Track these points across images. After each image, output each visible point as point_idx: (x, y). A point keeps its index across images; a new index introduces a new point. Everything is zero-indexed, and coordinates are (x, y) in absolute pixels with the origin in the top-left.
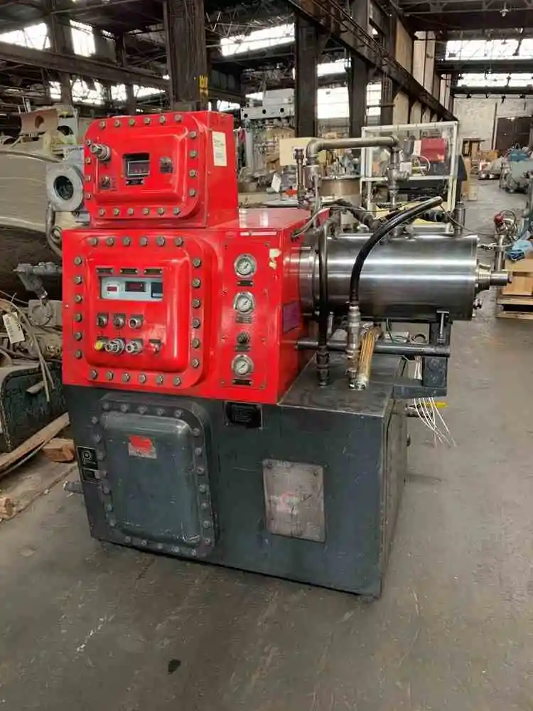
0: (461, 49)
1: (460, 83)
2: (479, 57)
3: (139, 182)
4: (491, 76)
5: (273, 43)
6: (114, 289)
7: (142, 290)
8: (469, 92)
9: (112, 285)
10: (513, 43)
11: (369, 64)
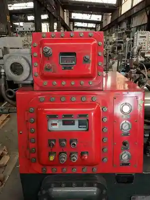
0: (76, 16)
1: (75, 25)
2: (80, 18)
3: (70, 68)
4: (84, 24)
5: (22, 8)
6: (56, 124)
7: (73, 124)
8: (77, 27)
9: (54, 122)
10: (89, 16)
11: (54, 17)
